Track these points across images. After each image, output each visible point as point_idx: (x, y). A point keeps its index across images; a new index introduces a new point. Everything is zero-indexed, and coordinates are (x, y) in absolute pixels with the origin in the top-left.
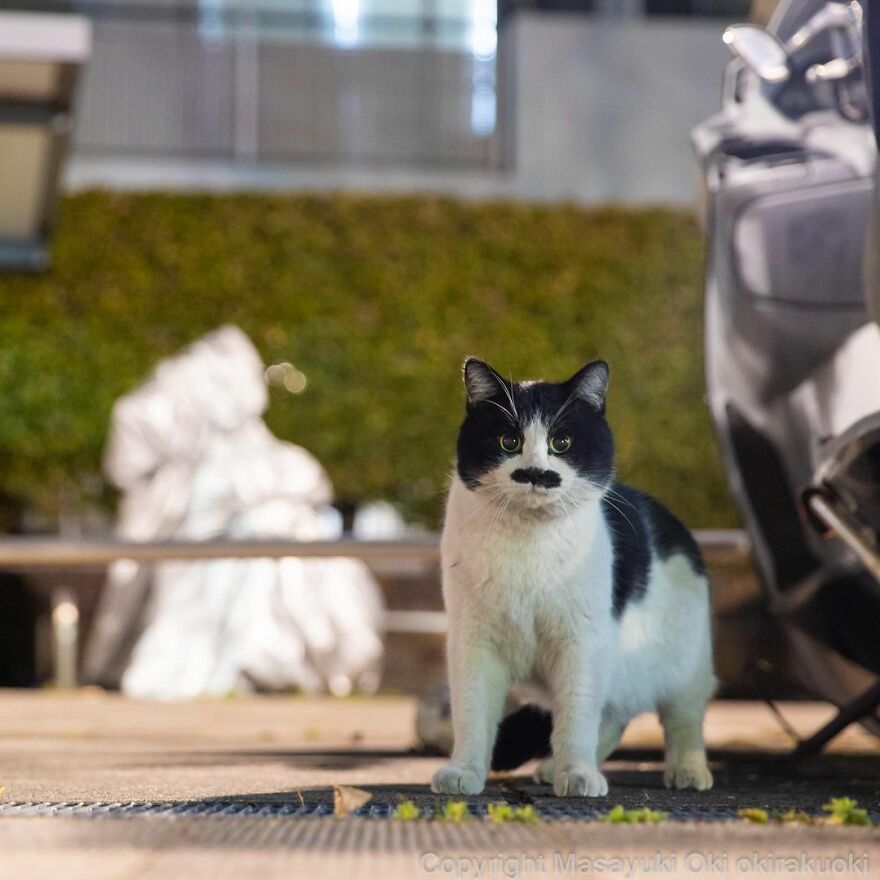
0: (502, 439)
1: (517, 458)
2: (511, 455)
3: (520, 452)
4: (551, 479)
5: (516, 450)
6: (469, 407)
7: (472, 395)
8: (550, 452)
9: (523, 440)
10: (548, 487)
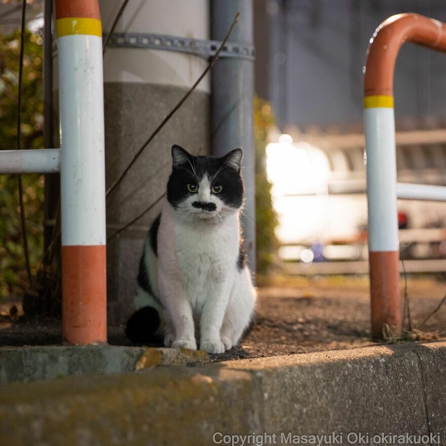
0: (188, 186)
1: (195, 195)
2: (192, 194)
3: (197, 192)
4: (211, 207)
5: (195, 191)
6: (174, 168)
7: (176, 162)
8: (211, 193)
9: (198, 187)
10: (210, 210)
